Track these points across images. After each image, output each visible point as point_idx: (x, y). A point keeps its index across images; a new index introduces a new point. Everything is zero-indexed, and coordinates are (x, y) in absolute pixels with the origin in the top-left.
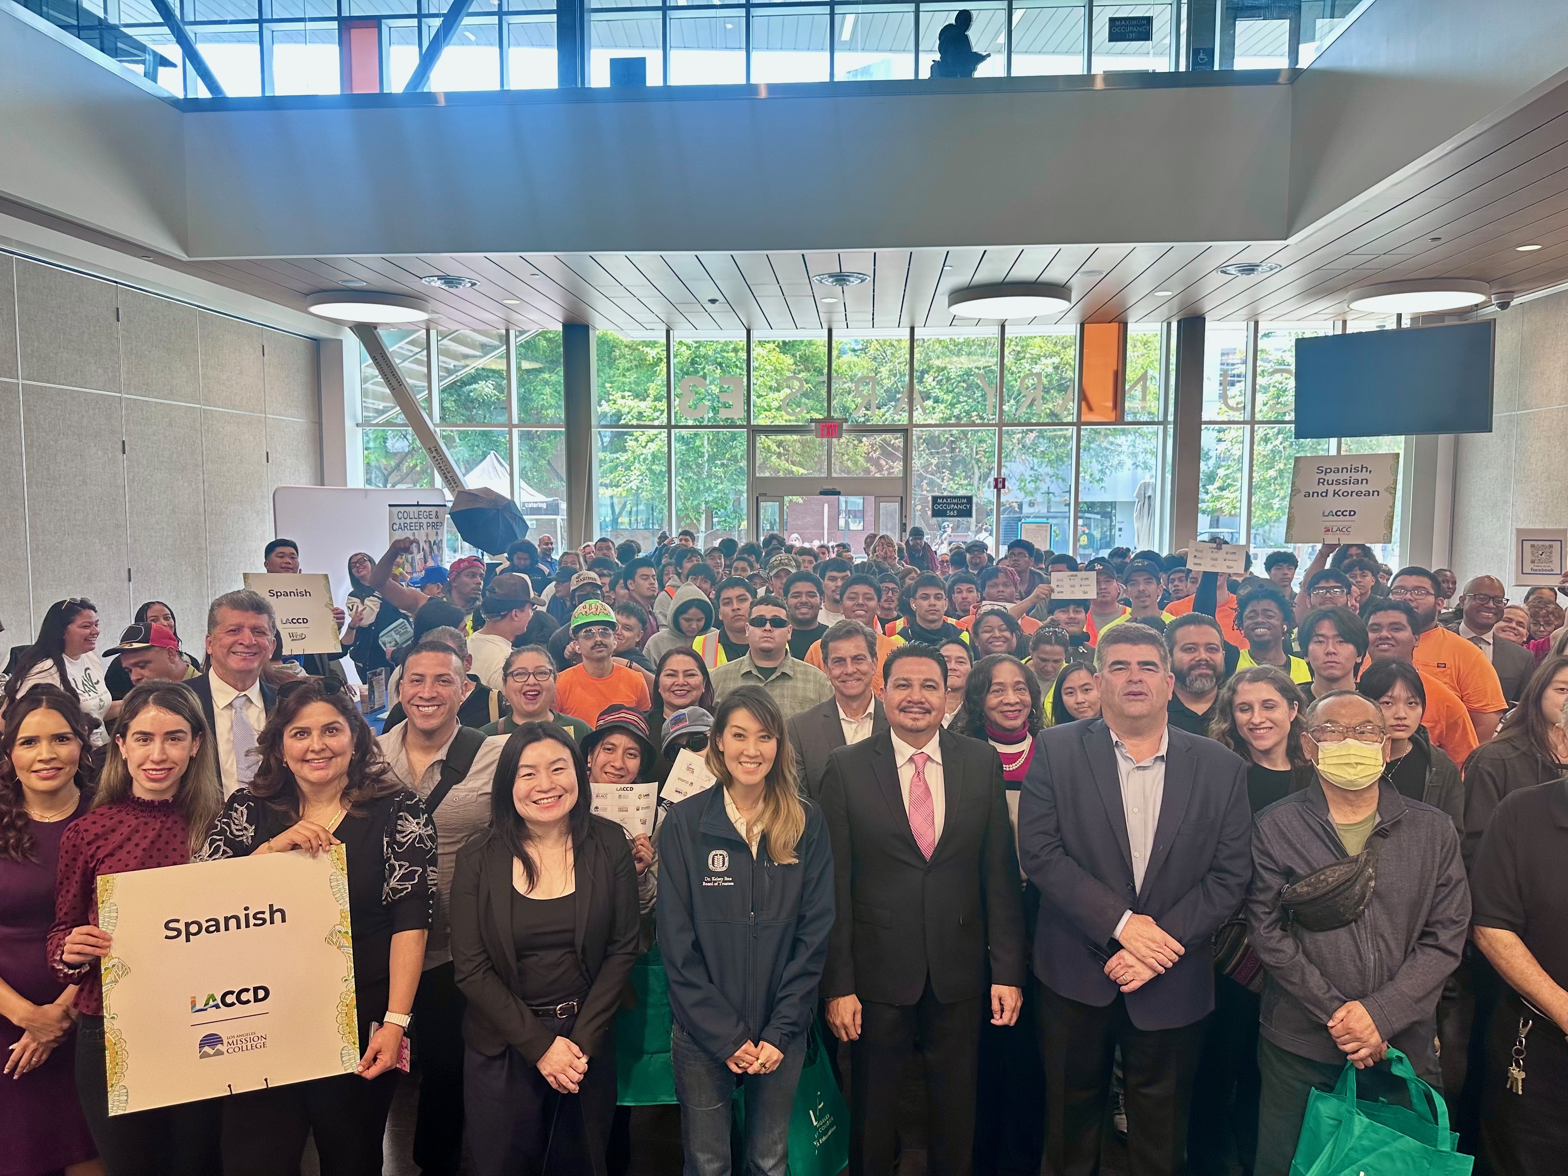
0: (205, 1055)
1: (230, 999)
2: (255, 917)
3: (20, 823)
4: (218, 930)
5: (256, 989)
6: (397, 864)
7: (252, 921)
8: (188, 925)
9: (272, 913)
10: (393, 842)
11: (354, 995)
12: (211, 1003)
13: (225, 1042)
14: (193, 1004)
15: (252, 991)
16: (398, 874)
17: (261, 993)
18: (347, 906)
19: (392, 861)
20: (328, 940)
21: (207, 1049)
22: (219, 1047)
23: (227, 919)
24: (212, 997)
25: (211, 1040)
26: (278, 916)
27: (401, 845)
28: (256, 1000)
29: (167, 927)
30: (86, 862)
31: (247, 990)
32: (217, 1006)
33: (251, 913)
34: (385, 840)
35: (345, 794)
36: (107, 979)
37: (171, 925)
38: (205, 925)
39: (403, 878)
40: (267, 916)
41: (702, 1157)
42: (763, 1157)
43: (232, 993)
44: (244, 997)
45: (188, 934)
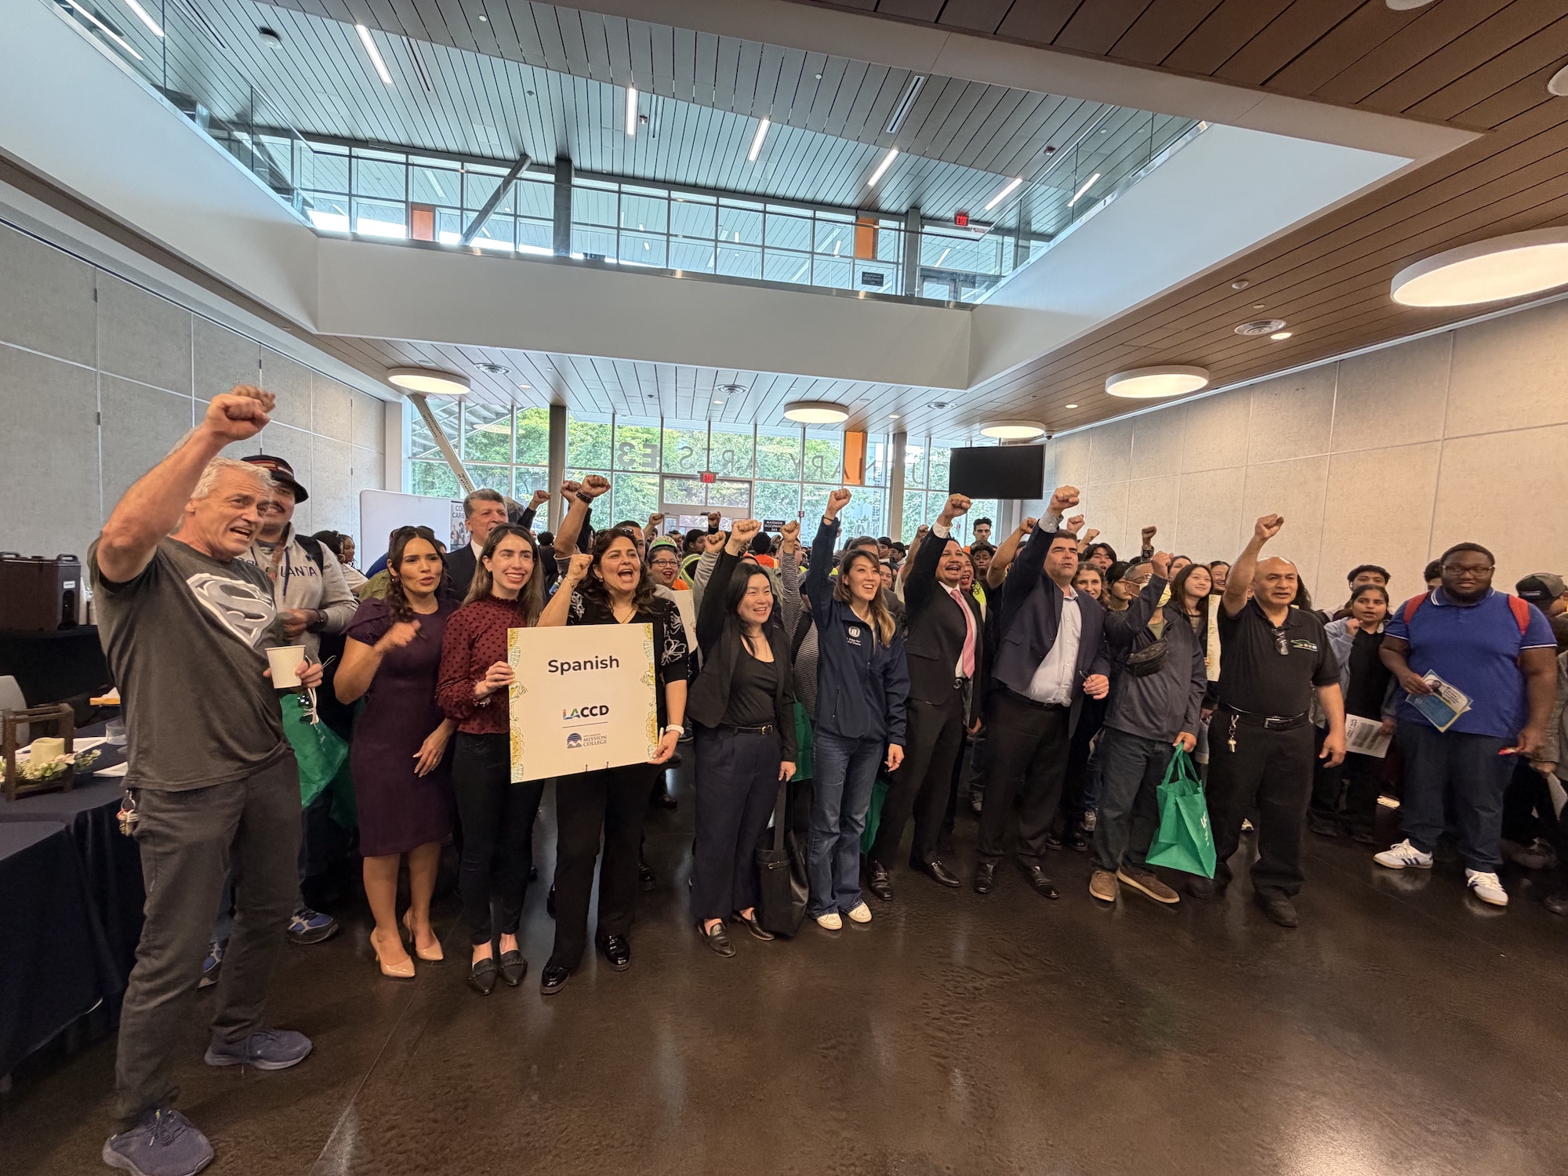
0: (570, 747)
1: (586, 712)
2: (601, 663)
3: (409, 614)
4: (580, 669)
5: (601, 707)
6: (672, 641)
7: (600, 665)
8: (562, 664)
9: (611, 661)
10: (669, 628)
11: (655, 714)
12: (575, 714)
13: (583, 738)
14: (564, 715)
15: (598, 709)
16: (674, 647)
17: (604, 710)
18: (653, 661)
19: (670, 640)
20: (643, 680)
21: (572, 743)
22: (579, 742)
23: (585, 663)
24: (576, 710)
25: (575, 737)
26: (614, 663)
27: (674, 630)
28: (602, 714)
29: (550, 664)
30: (470, 635)
31: (596, 707)
32: (578, 716)
33: (599, 660)
34: (665, 626)
35: (634, 601)
36: (512, 695)
37: (553, 663)
38: (572, 665)
39: (677, 650)
40: (608, 663)
41: (828, 813)
42: (857, 814)
43: (587, 708)
44: (594, 711)
45: (562, 670)
